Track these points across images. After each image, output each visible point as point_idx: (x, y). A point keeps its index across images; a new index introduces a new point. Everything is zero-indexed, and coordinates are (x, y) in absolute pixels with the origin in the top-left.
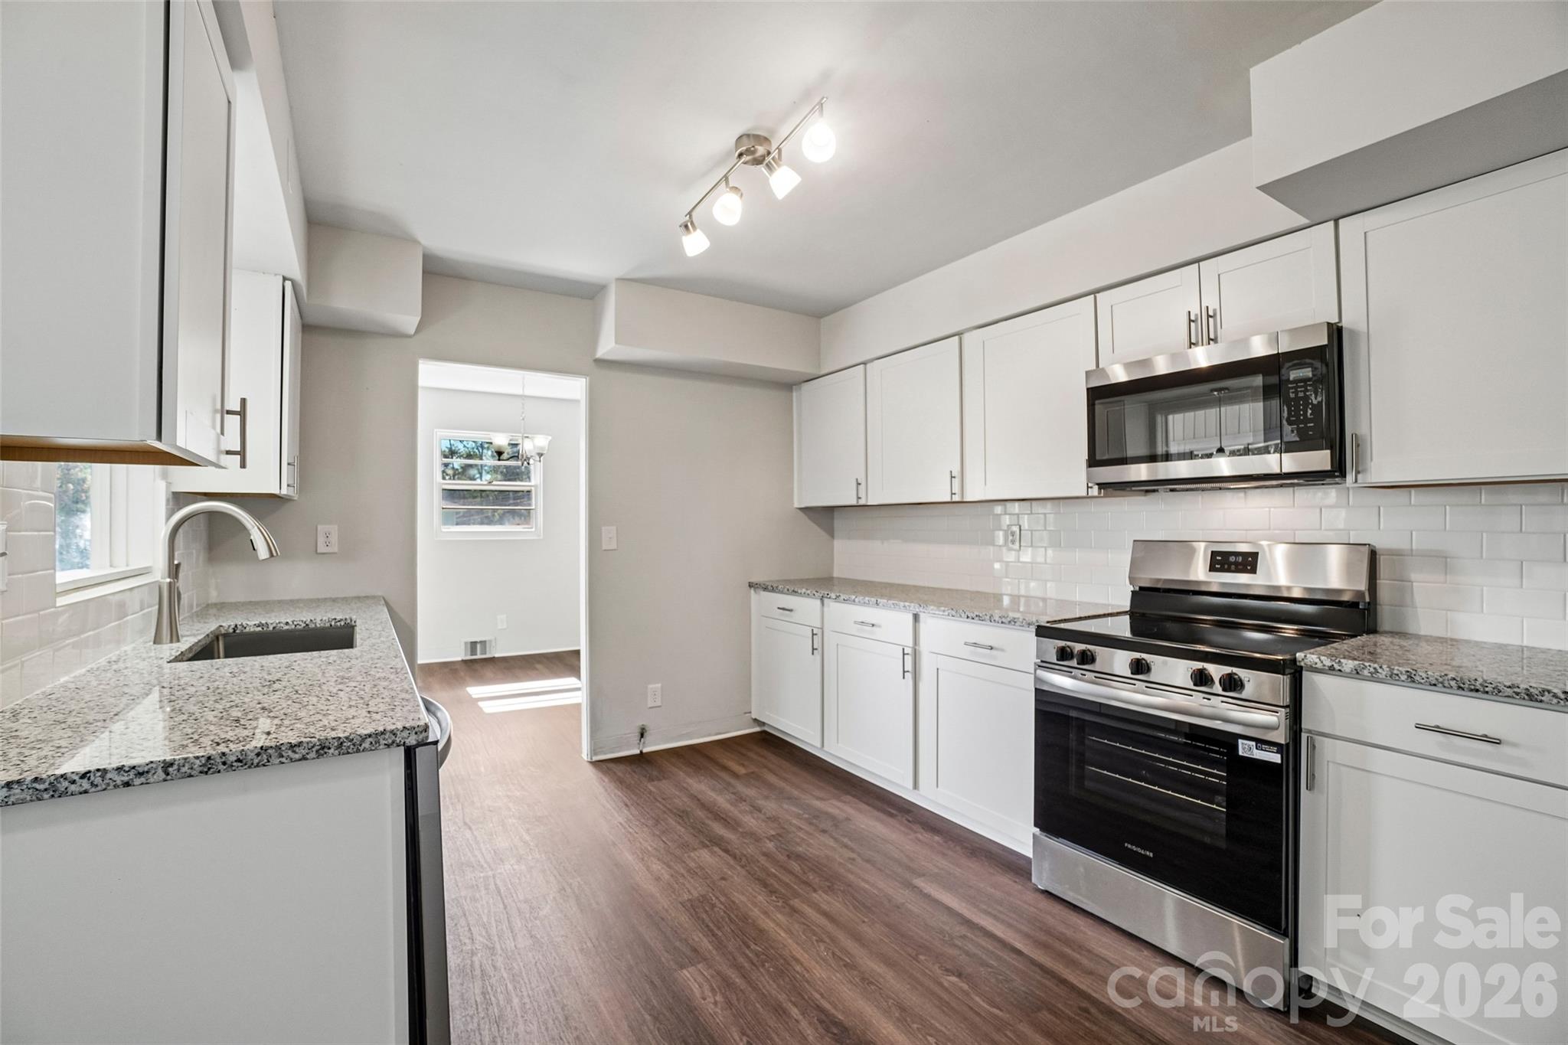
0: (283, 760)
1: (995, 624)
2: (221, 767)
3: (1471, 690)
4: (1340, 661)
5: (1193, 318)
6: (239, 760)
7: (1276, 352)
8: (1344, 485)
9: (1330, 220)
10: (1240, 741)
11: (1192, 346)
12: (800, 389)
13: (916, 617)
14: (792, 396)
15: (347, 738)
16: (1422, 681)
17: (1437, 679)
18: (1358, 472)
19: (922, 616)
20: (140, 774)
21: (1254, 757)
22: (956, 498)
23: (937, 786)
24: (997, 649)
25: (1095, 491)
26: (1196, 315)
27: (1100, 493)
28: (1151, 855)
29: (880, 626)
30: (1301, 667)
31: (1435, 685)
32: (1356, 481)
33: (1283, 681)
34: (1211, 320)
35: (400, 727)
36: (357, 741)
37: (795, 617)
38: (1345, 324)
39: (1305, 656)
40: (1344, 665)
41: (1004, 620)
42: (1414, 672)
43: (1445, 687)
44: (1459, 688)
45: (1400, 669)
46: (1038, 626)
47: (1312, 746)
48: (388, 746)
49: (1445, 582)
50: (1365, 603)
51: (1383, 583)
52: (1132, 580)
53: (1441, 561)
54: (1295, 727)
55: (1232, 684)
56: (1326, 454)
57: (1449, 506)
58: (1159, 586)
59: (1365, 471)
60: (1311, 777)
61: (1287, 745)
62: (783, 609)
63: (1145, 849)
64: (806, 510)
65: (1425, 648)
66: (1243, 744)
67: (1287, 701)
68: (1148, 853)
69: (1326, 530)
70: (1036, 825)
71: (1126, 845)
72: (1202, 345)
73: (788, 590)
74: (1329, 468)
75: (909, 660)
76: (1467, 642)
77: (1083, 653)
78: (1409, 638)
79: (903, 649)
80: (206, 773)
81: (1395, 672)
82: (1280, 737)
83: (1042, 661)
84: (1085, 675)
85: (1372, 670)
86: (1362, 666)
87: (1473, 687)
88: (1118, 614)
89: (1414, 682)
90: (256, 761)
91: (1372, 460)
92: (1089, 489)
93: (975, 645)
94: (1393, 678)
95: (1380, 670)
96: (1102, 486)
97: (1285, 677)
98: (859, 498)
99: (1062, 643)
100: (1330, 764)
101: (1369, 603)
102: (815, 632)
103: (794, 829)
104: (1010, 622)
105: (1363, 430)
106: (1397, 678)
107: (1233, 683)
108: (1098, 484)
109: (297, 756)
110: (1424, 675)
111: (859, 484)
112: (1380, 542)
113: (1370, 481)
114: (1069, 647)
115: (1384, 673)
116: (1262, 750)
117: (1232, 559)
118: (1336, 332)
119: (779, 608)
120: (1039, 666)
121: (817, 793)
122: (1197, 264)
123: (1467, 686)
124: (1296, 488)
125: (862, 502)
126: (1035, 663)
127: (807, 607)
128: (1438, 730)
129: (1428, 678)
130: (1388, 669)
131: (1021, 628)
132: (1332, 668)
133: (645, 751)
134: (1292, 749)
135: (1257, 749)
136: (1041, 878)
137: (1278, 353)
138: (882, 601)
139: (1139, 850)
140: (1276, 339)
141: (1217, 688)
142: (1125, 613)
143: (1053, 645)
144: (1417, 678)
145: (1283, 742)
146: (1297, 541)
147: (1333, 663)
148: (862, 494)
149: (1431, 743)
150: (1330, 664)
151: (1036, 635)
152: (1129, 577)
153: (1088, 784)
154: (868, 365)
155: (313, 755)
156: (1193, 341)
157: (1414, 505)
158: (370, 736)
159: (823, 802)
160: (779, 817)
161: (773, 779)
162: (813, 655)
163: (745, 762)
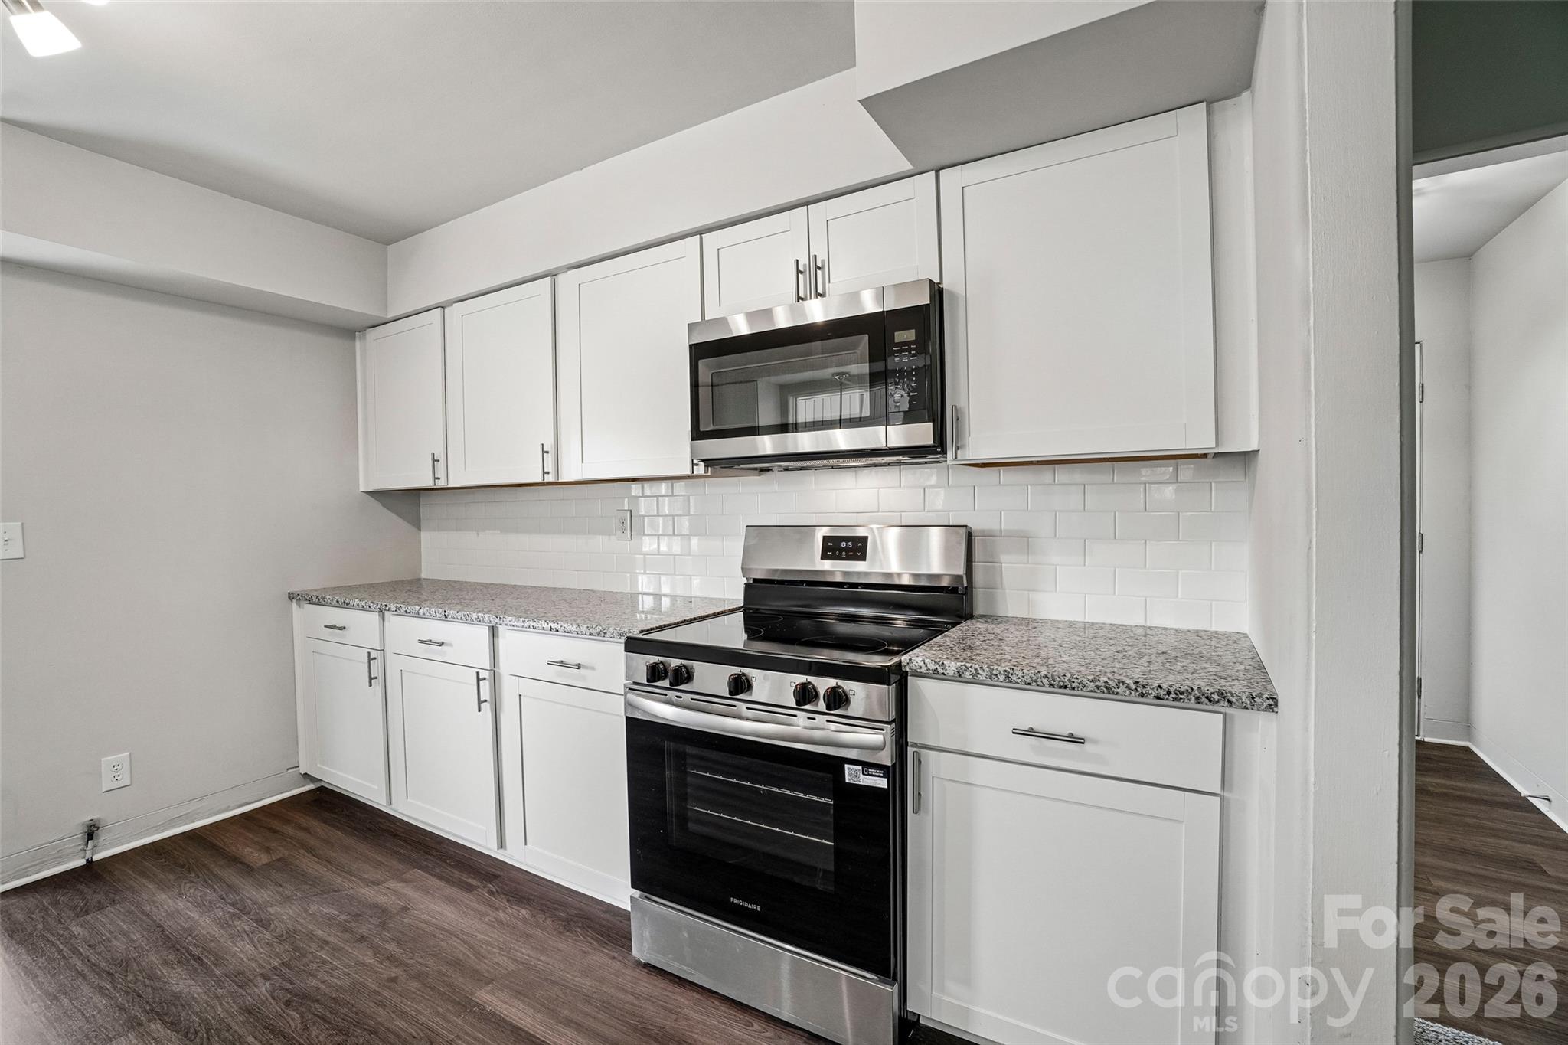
1: (583, 636)
3: (1061, 687)
4: (943, 664)
5: (801, 268)
7: (882, 310)
8: (944, 463)
9: (932, 170)
10: (846, 766)
11: (800, 301)
12: (365, 338)
13: (494, 632)
14: (354, 347)
16: (1019, 681)
17: (1031, 678)
18: (958, 448)
19: (501, 629)
21: (861, 783)
22: (550, 478)
23: (526, 844)
24: (586, 667)
25: (700, 469)
26: (805, 265)
27: (706, 471)
28: (759, 909)
29: (451, 645)
30: (907, 672)
31: (1029, 684)
32: (956, 458)
33: (889, 691)
34: (819, 272)
37: (348, 636)
38: (944, 286)
39: (910, 660)
40: (947, 667)
41: (592, 631)
42: (1011, 671)
43: (1038, 685)
44: (1051, 685)
45: (999, 668)
46: (629, 638)
47: (918, 761)
49: (1028, 563)
50: (963, 587)
51: (977, 565)
52: (745, 571)
53: (1024, 541)
54: (901, 740)
55: (837, 700)
56: (928, 426)
57: (1031, 485)
58: (776, 578)
59: (963, 446)
60: (918, 796)
61: (894, 765)
62: (334, 627)
63: (752, 903)
64: (377, 494)
65: (1013, 635)
66: (849, 769)
67: (893, 715)
68: (755, 907)
69: (928, 511)
70: (633, 887)
71: (732, 899)
72: (811, 298)
73: (338, 602)
74: (931, 442)
75: (485, 687)
76: (1045, 621)
77: (677, 671)
78: (999, 623)
79: (478, 673)
81: (994, 672)
82: (886, 758)
83: (635, 683)
84: (681, 697)
85: (973, 671)
86: (964, 667)
87: (1062, 684)
88: (731, 611)
89: (1011, 682)
91: (969, 436)
92: (695, 467)
93: (561, 663)
94: (992, 681)
96: (709, 463)
97: (890, 687)
98: (436, 479)
99: (653, 659)
100: (935, 779)
101: (966, 587)
102: (372, 656)
103: (314, 947)
104: (599, 633)
105: (962, 403)
106: (996, 679)
107: (837, 698)
108: (703, 461)
110: (1020, 674)
111: (435, 461)
112: (975, 525)
113: (968, 458)
114: (662, 663)
116: (869, 775)
117: (843, 545)
118: (937, 292)
119: (326, 626)
120: (630, 689)
121: (372, 874)
122: (806, 207)
123: (1057, 682)
124: (902, 467)
125: (441, 484)
126: (625, 685)
127: (362, 623)
128: (1031, 733)
129: (1023, 677)
130: (988, 670)
131: (611, 639)
132: (935, 671)
133: (95, 859)
134: (897, 772)
135: (863, 774)
136: (641, 949)
137: (883, 311)
138: (451, 613)
139: (746, 904)
140: (881, 294)
141: (822, 706)
142: (737, 610)
143: (643, 662)
144: (1014, 678)
145: (889, 764)
146: (903, 524)
147: (937, 666)
148: (441, 473)
149: (1025, 748)
150: (934, 668)
151: (626, 651)
152: (742, 568)
153: (692, 826)
154: (447, 310)
156: (801, 295)
157: (1003, 485)
159: (376, 888)
160: (295, 931)
161: (308, 864)
162: (370, 685)
163: (273, 845)
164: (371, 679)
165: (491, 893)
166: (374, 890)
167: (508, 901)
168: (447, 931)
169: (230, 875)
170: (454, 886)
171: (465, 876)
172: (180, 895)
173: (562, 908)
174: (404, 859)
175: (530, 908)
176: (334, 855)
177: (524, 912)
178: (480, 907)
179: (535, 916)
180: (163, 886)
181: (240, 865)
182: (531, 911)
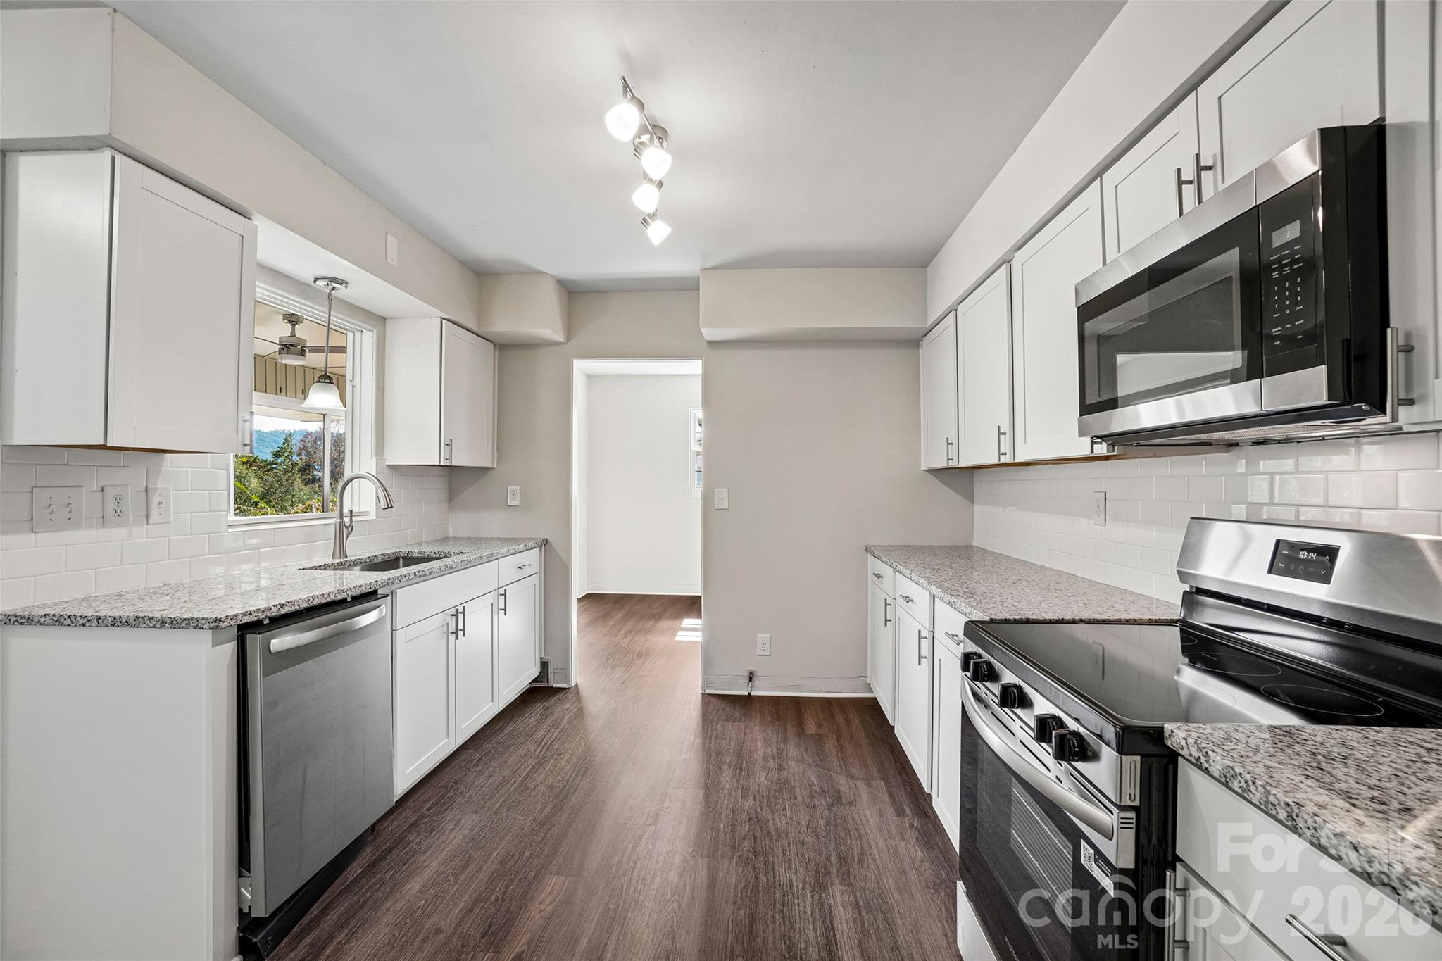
0: (145, 626)
2: (119, 624)
4: (1207, 753)
6: (126, 622)
15: (174, 619)
20: (89, 621)
35: (201, 617)
36: (179, 621)
37: (884, 585)
48: (195, 627)
62: (877, 576)
73: (879, 556)
80: (113, 626)
90: (134, 624)
95: (1253, 789)
102: (888, 603)
108: (1103, 437)
109: (152, 625)
111: (949, 444)
115: (1258, 795)
119: (874, 574)
142: (1171, 622)
148: (953, 454)
155: (158, 626)
158: (186, 620)
159: (849, 780)
160: (789, 782)
161: (830, 746)
162: (886, 626)
163: (825, 724)
164: (886, 620)
165: (912, 826)
166: (847, 781)
167: (917, 838)
168: (859, 834)
169: (791, 731)
170: (893, 806)
171: (907, 802)
172: (764, 731)
173: (949, 870)
174: (882, 771)
175: (926, 854)
176: (848, 746)
177: (919, 853)
178: (894, 831)
179: (923, 862)
180: (762, 723)
181: (800, 730)
182: (924, 856)
